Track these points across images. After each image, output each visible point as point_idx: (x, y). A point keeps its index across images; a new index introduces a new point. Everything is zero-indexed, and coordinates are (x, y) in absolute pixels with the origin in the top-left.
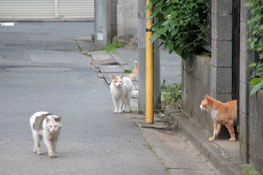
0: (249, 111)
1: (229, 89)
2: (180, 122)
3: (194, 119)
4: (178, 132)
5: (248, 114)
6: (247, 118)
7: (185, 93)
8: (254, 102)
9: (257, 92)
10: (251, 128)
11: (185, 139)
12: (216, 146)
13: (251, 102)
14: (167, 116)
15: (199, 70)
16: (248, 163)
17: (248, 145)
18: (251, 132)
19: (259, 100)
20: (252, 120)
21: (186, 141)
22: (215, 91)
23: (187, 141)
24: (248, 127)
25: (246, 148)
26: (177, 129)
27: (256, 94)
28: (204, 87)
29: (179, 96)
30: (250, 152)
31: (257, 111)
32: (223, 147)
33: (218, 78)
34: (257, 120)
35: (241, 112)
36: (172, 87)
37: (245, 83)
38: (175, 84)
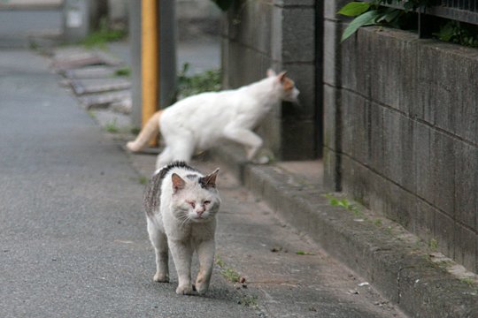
0: (343, 79)
1: (310, 54)
5: (338, 86)
6: (338, 95)
8: (351, 59)
9: (356, 32)
10: (346, 114)
12: (280, 171)
13: (346, 59)
16: (339, 189)
17: (339, 151)
18: (346, 122)
19: (359, 49)
20: (346, 99)
22: (280, 59)
24: (338, 113)
27: (354, 39)
30: (343, 167)
31: (357, 74)
32: (292, 171)
33: (285, 30)
34: (357, 93)
35: (326, 86)
36: (202, 79)
37: (334, 21)
38: (210, 73)
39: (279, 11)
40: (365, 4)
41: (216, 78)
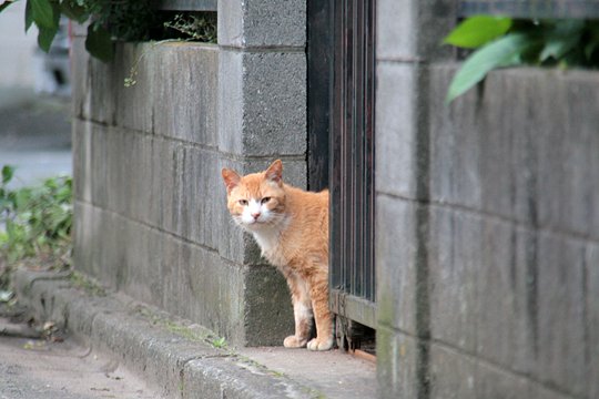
1: (297, 140)
2: (78, 305)
3: (133, 295)
4: (68, 343)
5: (422, 198)
6: (421, 218)
7: (87, 207)
10: (443, 257)
11: (103, 363)
12: (253, 370)
14: (20, 297)
15: (151, 99)
17: (424, 336)
18: (444, 274)
19: (492, 116)
21: (107, 371)
22: (239, 150)
23: (113, 370)
25: (415, 352)
26: (64, 334)
27: (473, 98)
28: (180, 156)
29: (62, 225)
30: (434, 368)
32: (281, 370)
33: (249, 94)
34: (484, 212)
35: (381, 200)
36: (34, 194)
37: (410, 62)
38: (48, 183)
39: (238, 57)
40: (502, 19)
41: (62, 191)
